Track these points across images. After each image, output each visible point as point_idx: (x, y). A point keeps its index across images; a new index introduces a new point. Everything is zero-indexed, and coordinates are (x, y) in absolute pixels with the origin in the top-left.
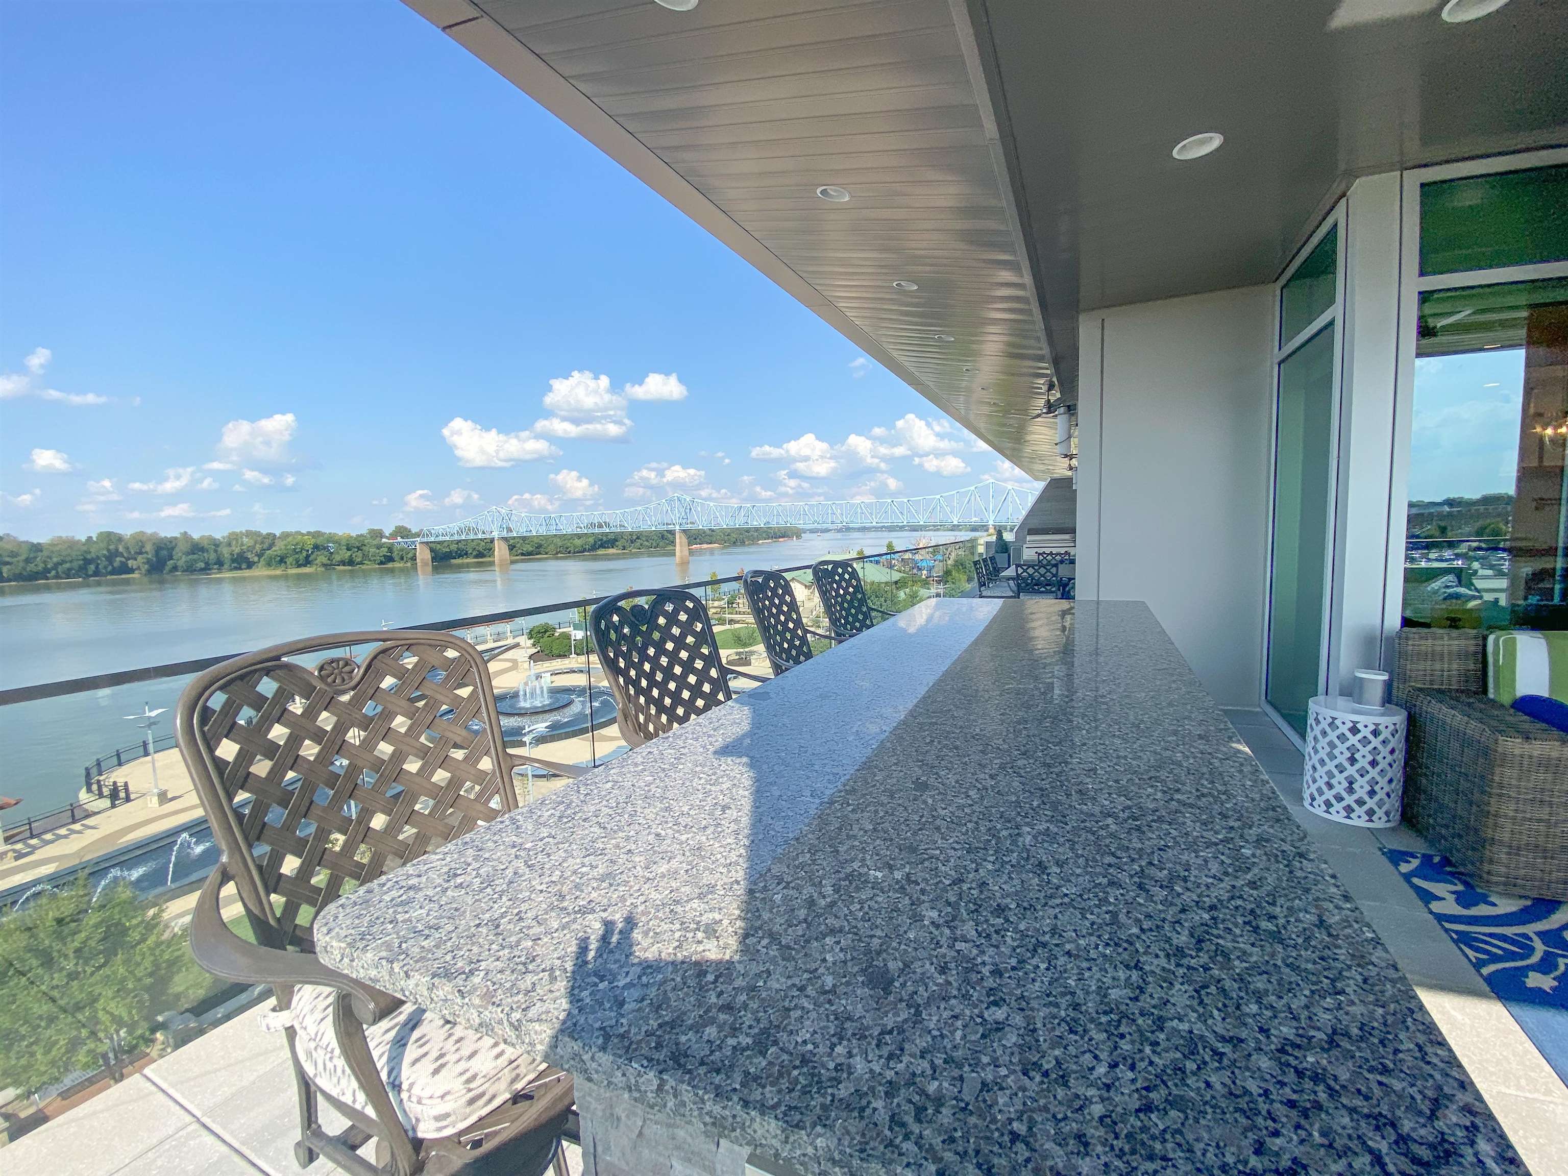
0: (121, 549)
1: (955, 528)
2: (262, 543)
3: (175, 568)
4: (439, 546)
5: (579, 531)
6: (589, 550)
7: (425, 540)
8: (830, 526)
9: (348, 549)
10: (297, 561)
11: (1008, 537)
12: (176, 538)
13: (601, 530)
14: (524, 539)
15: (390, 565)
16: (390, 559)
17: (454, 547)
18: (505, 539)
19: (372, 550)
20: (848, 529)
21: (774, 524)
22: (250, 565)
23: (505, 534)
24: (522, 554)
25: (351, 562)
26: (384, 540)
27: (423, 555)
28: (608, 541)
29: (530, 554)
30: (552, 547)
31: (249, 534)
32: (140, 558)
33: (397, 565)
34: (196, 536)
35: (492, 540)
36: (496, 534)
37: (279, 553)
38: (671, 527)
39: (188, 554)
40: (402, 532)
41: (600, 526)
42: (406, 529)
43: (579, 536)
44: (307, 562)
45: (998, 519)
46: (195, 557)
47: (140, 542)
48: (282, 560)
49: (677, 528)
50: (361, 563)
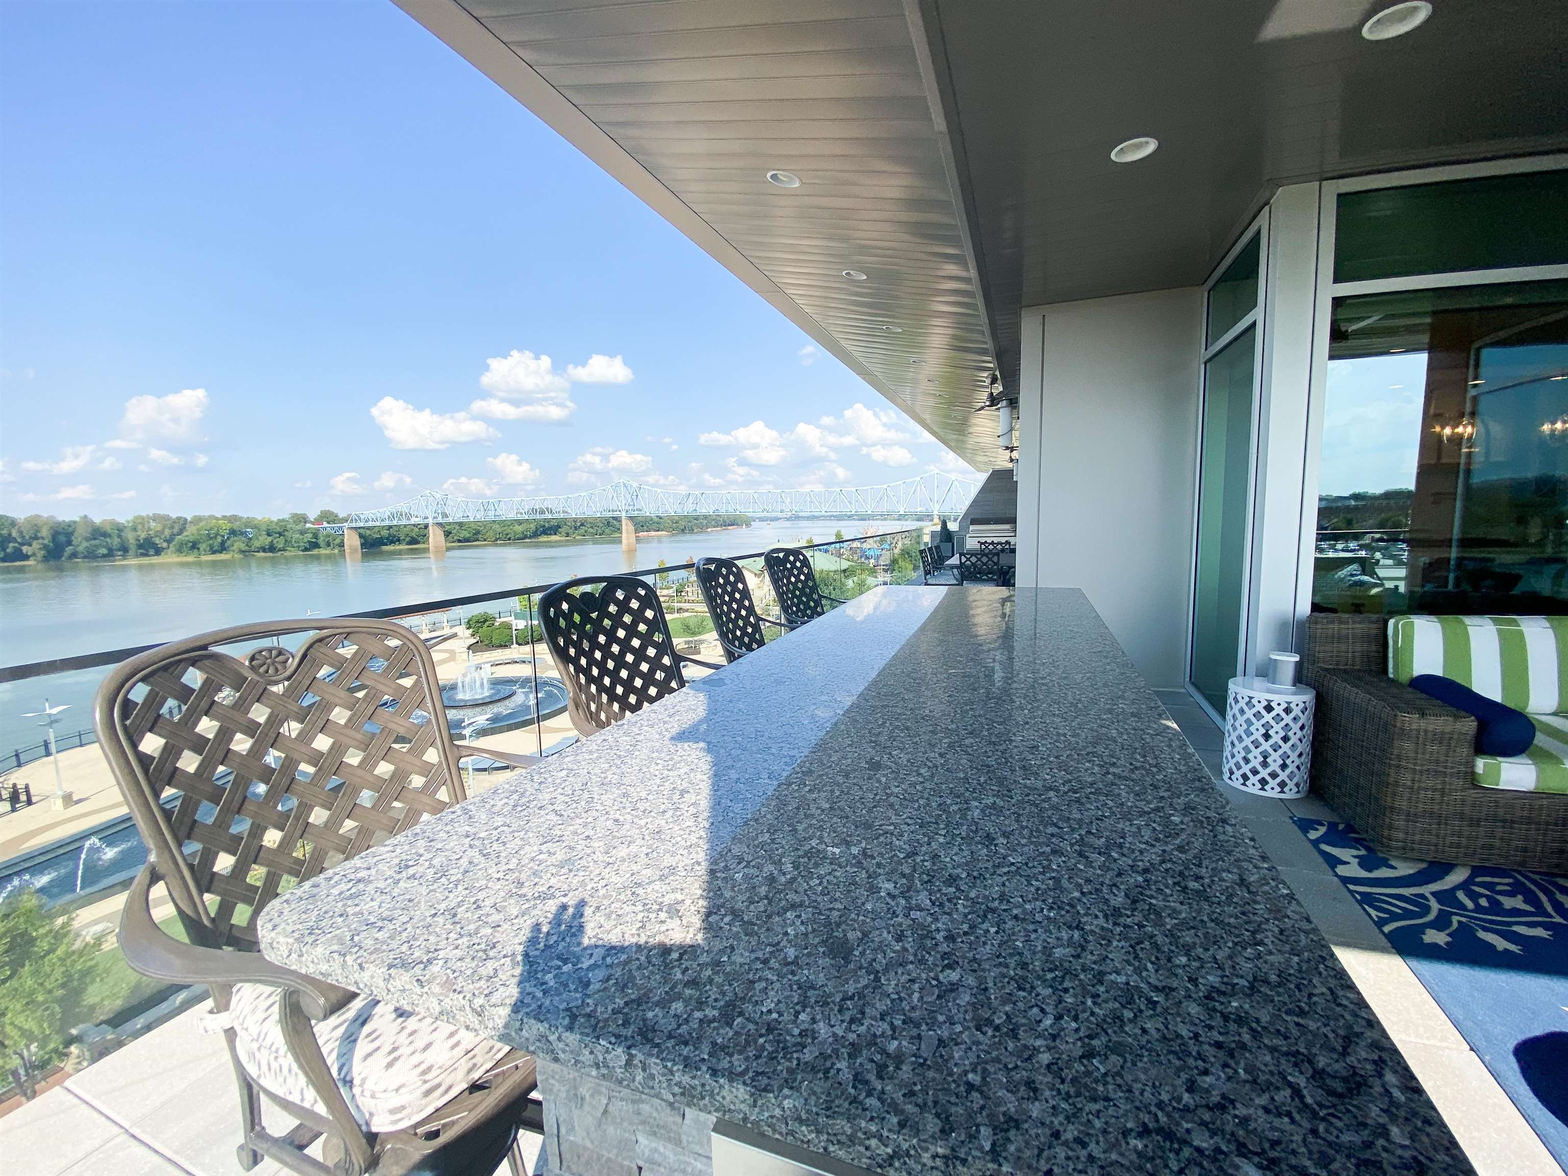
0: (14, 534)
1: (901, 517)
2: (172, 527)
3: (74, 555)
4: (368, 532)
5: (520, 517)
6: (530, 537)
7: (354, 525)
8: (779, 515)
9: (269, 535)
10: (211, 547)
11: (953, 526)
12: (75, 522)
13: (543, 517)
14: (461, 524)
15: (315, 552)
16: (315, 545)
17: (385, 533)
18: (440, 525)
19: (297, 536)
20: (798, 518)
21: (723, 511)
22: (158, 551)
23: (440, 520)
24: (459, 541)
25: (272, 549)
26: (308, 525)
27: (352, 541)
28: (550, 528)
29: (467, 540)
30: (491, 533)
31: (156, 518)
32: (36, 545)
33: (323, 551)
34: (97, 520)
35: (426, 527)
36: (430, 521)
37: (191, 538)
38: (616, 514)
39: (87, 539)
40: (328, 517)
41: (542, 512)
42: (332, 513)
43: (520, 522)
44: (223, 548)
45: (942, 510)
46: (96, 542)
47: (35, 526)
48: (194, 546)
49: (624, 514)
50: (284, 550)
